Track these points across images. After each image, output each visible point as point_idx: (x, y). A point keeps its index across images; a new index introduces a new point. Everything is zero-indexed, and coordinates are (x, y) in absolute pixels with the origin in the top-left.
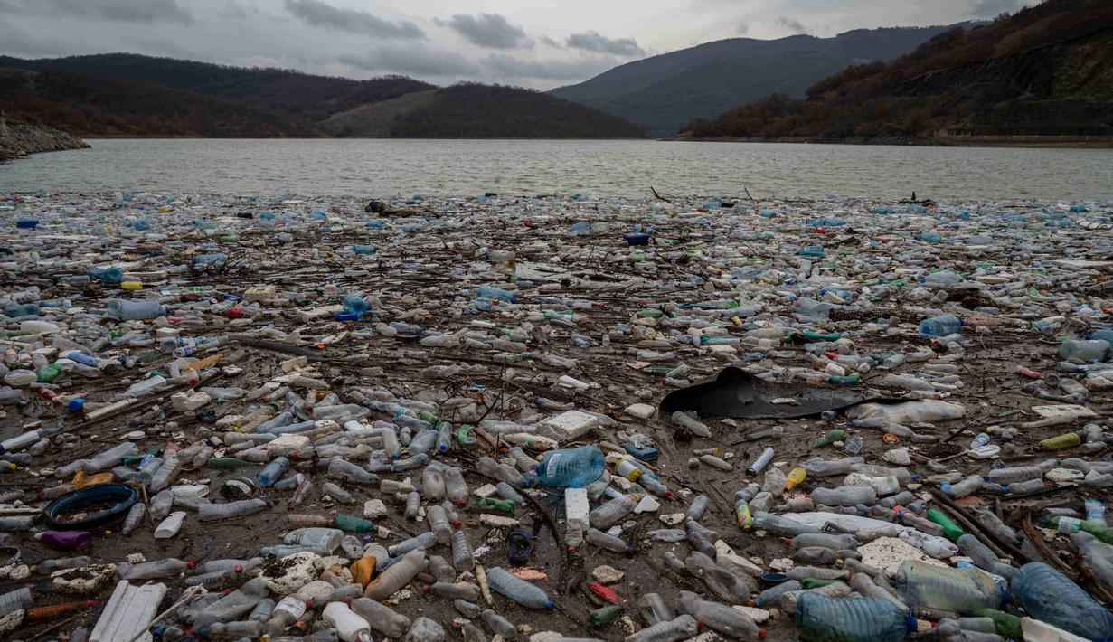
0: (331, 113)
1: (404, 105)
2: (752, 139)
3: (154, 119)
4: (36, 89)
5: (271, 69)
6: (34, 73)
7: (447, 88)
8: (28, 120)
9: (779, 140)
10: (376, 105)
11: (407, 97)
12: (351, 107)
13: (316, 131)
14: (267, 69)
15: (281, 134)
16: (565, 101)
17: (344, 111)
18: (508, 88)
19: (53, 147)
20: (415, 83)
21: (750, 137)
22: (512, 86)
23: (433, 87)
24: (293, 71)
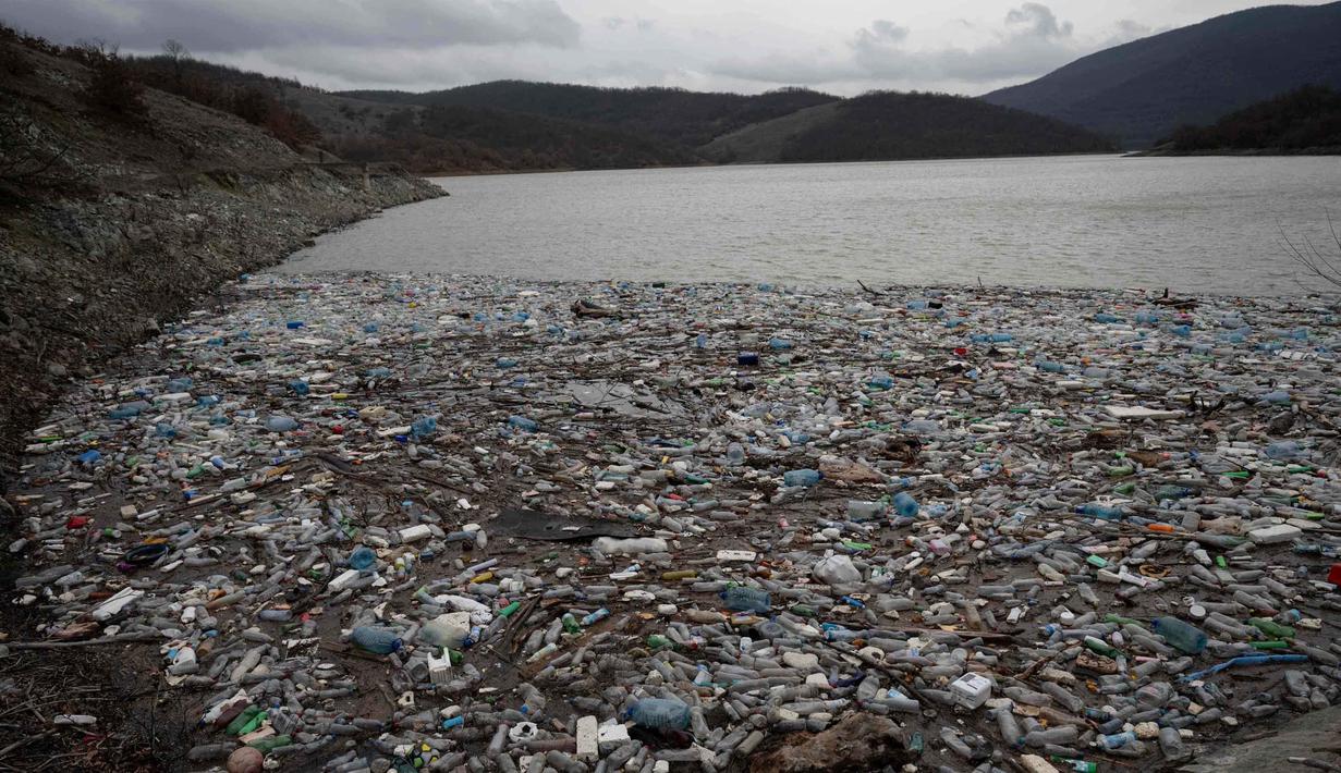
0: (715, 136)
1: (800, 122)
2: (1265, 150)
3: (528, 152)
4: (422, 125)
5: (652, 88)
6: (420, 108)
7: (852, 99)
8: (394, 170)
9: (1306, 150)
10: (766, 124)
11: (804, 112)
12: (737, 127)
13: (696, 158)
14: (649, 89)
15: (657, 162)
16: (1003, 108)
17: (728, 133)
18: (928, 96)
19: (411, 198)
20: (815, 94)
21: (1261, 147)
22: (934, 93)
23: (836, 99)
24: (677, 89)
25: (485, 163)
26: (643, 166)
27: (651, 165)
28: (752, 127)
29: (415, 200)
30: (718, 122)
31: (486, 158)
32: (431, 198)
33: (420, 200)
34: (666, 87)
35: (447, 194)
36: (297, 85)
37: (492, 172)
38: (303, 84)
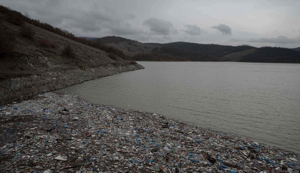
1: (245, 53)
10: (237, 53)
11: (247, 50)
12: (230, 53)
14: (211, 44)
17: (228, 55)
22: (281, 47)
23: (255, 48)
24: (217, 45)
25: (170, 59)
26: (206, 61)
27: (208, 61)
28: (234, 53)
29: (133, 70)
30: (226, 52)
31: (170, 58)
32: (138, 69)
33: (134, 70)
34: (215, 44)
35: (144, 68)
36: (137, 42)
37: (171, 61)
38: (138, 42)
